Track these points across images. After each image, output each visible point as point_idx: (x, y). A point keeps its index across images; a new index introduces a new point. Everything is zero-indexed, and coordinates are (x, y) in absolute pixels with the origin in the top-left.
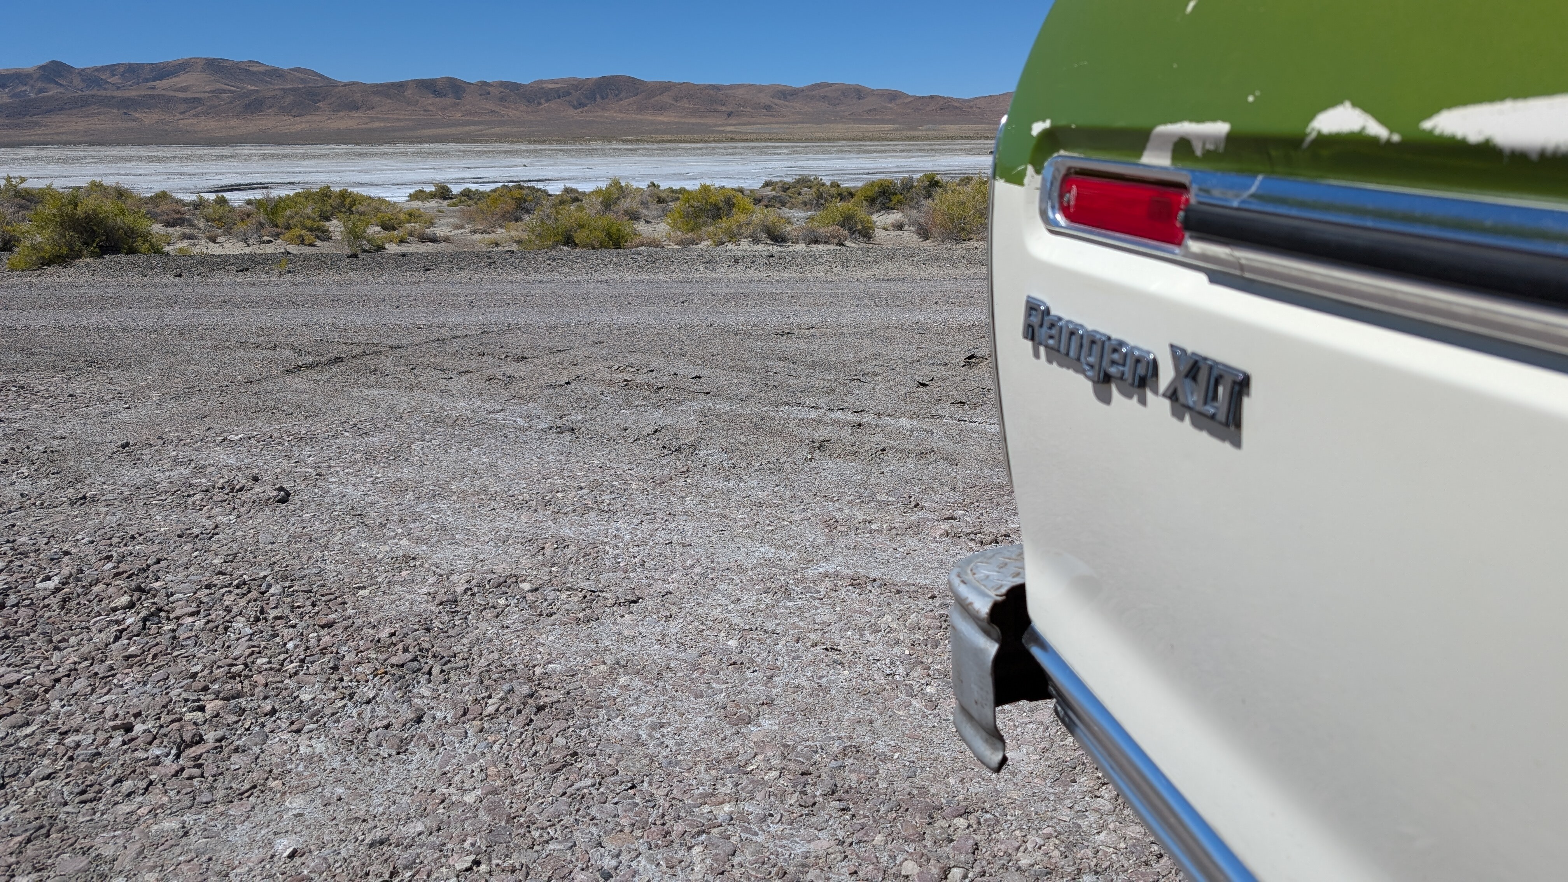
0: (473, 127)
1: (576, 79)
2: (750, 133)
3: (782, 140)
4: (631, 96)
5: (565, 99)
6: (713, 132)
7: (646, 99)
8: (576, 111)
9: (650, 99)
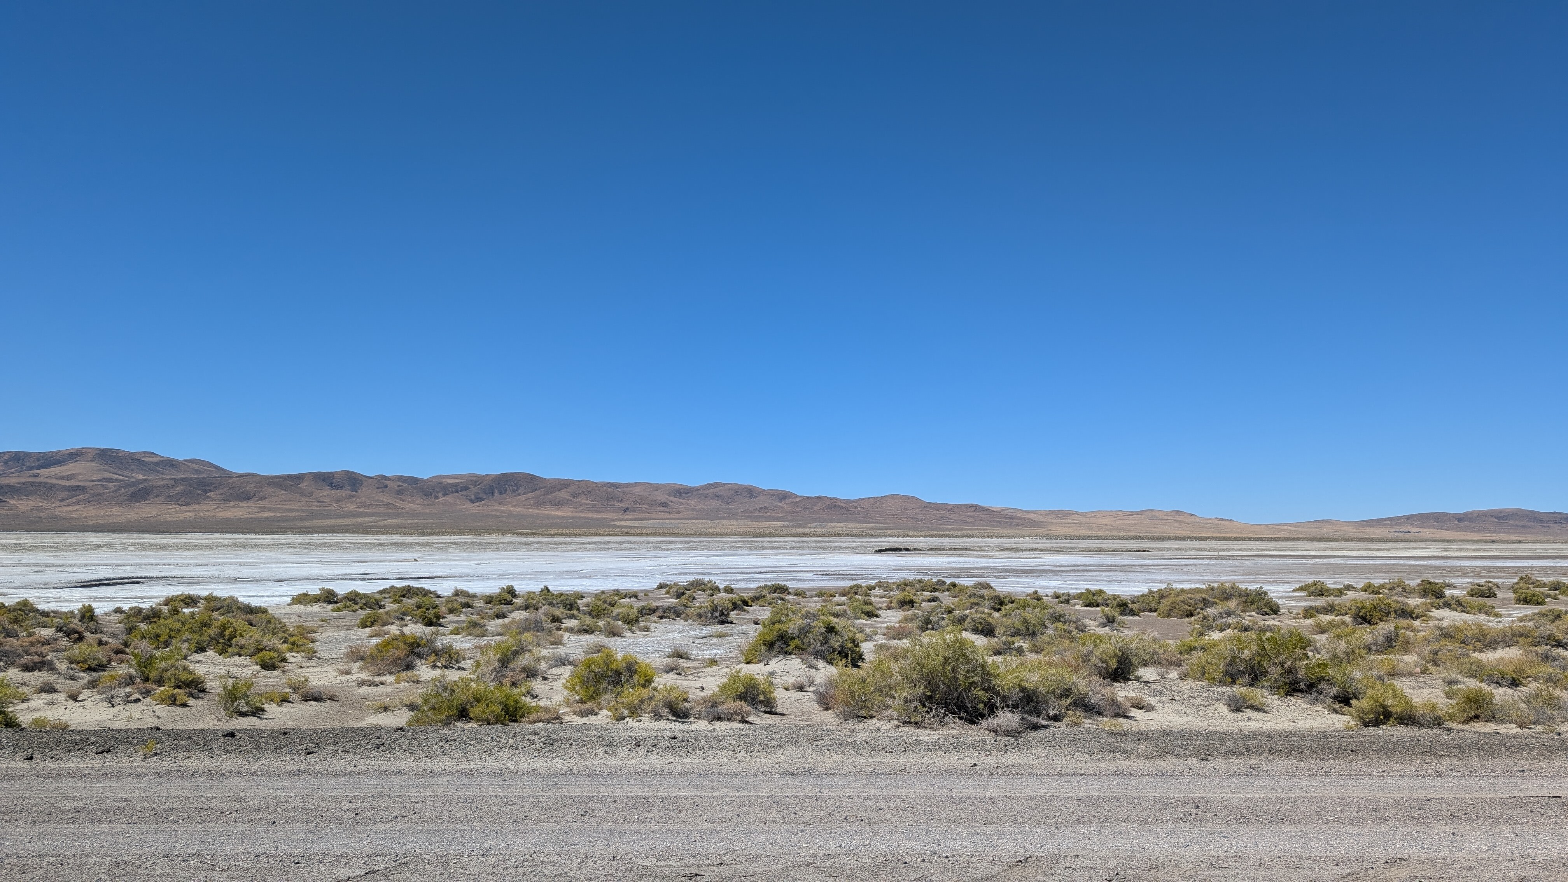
0: (366, 519)
1: (475, 475)
2: (645, 528)
3: (676, 535)
4: (530, 492)
5: (462, 493)
6: (609, 526)
7: (544, 495)
8: (472, 505)
9: (548, 494)
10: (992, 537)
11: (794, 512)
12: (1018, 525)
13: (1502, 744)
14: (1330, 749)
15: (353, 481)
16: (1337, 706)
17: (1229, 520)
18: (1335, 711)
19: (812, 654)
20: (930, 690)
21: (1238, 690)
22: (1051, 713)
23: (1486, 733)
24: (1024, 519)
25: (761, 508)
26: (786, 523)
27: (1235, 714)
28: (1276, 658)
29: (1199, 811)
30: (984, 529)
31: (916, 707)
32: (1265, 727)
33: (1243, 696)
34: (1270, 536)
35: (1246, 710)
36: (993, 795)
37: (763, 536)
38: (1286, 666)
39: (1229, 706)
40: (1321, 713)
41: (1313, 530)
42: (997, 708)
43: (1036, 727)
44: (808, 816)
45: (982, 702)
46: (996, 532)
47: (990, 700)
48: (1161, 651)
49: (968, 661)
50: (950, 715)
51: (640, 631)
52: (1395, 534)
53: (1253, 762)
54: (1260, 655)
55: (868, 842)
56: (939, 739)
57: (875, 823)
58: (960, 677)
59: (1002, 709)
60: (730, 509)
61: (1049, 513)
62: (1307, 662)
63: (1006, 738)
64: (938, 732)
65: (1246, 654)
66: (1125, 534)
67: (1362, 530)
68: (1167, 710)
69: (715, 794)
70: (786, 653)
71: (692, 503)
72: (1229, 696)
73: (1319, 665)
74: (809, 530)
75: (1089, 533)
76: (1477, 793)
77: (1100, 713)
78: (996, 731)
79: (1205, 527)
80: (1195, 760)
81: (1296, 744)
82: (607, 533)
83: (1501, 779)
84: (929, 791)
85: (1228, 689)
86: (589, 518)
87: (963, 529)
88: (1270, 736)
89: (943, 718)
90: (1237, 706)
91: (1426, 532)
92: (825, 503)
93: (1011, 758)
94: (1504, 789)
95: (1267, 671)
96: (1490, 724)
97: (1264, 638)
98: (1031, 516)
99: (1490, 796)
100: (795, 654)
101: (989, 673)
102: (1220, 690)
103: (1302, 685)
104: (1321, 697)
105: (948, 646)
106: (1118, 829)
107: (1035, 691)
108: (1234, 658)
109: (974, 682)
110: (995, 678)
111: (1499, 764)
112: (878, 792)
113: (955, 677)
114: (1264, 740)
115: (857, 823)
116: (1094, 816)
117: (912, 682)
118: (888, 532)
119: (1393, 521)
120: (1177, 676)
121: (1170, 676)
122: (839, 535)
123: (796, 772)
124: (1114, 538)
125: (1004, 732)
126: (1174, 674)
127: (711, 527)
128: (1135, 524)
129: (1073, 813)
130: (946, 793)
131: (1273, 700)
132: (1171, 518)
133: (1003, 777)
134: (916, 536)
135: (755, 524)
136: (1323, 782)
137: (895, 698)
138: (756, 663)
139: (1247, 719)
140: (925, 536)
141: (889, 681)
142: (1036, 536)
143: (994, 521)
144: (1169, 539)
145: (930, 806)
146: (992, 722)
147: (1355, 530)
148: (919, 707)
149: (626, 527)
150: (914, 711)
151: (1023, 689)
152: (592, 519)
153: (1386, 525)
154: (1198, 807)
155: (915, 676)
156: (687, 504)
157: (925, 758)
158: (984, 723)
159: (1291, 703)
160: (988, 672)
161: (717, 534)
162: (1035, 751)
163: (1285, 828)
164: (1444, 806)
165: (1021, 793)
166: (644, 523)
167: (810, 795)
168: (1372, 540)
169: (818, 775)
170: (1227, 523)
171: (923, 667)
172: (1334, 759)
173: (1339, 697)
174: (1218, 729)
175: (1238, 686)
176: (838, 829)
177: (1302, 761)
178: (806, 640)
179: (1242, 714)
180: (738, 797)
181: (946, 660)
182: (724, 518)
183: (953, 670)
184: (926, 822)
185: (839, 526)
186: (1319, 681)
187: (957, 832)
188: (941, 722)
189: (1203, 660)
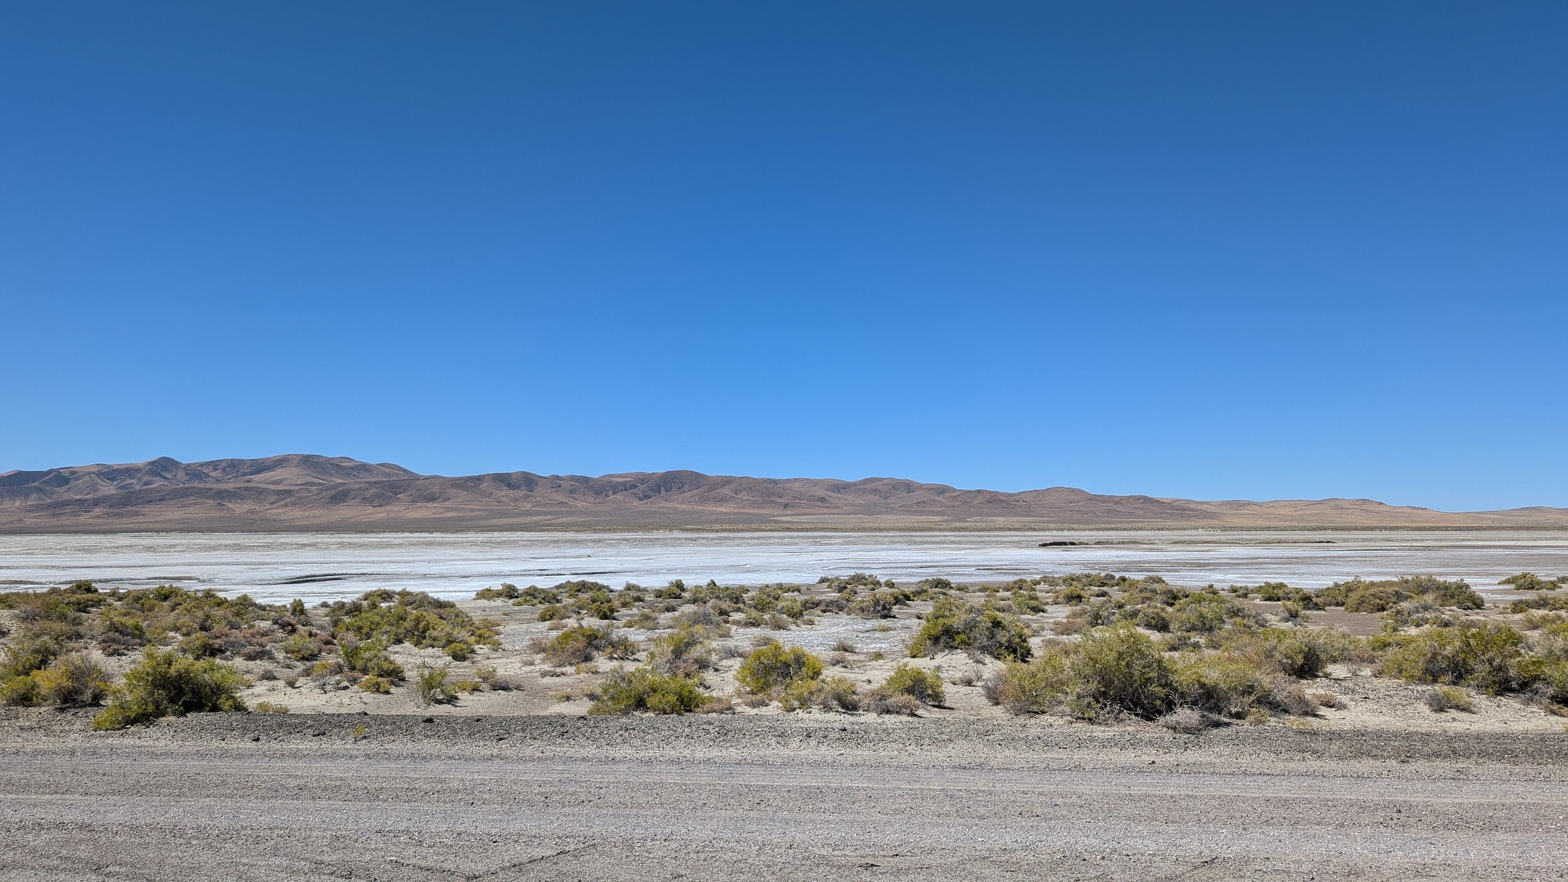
0: (542, 517)
1: (642, 474)
2: (805, 523)
3: (836, 530)
4: (694, 489)
5: (631, 491)
6: (770, 522)
7: (708, 492)
8: (641, 502)
9: (711, 491)
10: (1162, 529)
11: (953, 506)
12: (1190, 517)
14: (1549, 753)
15: (529, 481)
16: (1555, 707)
17: (1422, 509)
18: (1554, 713)
19: (979, 648)
20: (1104, 686)
21: (1439, 688)
22: (1234, 710)
24: (1196, 510)
25: (919, 503)
26: (945, 517)
27: (1438, 715)
28: (1484, 654)
29: (1401, 816)
30: (1154, 522)
31: (1090, 703)
32: (1472, 729)
33: (1447, 695)
34: (1470, 525)
35: (1451, 710)
36: (1174, 793)
37: (922, 530)
38: (1495, 664)
39: (1431, 705)
40: (1537, 715)
41: (1520, 518)
42: (1175, 704)
43: (1217, 725)
44: (982, 811)
45: (1160, 699)
46: (1168, 523)
47: (1167, 696)
48: (1352, 647)
49: (1143, 655)
50: (1125, 711)
51: (804, 624)
53: (1460, 765)
54: (1464, 652)
55: (1045, 838)
56: (1114, 735)
57: (1051, 819)
58: (1136, 673)
59: (1181, 705)
60: (889, 504)
61: (1224, 504)
62: (1519, 659)
63: (1186, 736)
64: (1113, 728)
65: (1449, 650)
66: (1306, 525)
68: (1360, 709)
69: (887, 786)
70: (952, 647)
71: (850, 497)
72: (1430, 696)
73: (1534, 663)
74: (969, 524)
75: (1268, 524)
77: (1286, 711)
78: (1174, 729)
79: (1395, 517)
80: (1394, 762)
81: (1509, 747)
82: (769, 528)
84: (1106, 788)
85: (1429, 687)
86: (750, 514)
87: (1131, 522)
88: (1479, 738)
89: (1119, 714)
90: (1440, 706)
92: (985, 497)
93: (1191, 756)
95: (1473, 669)
97: (1469, 634)
98: (1204, 507)
100: (961, 649)
101: (1165, 669)
102: (1419, 688)
103: (1514, 685)
104: (1537, 697)
105: (1122, 641)
106: (1311, 832)
107: (1215, 688)
108: (1434, 655)
109: (1150, 678)
110: (1173, 673)
112: (1053, 788)
113: (1130, 673)
114: (1472, 742)
115: (1033, 819)
116: (1284, 818)
117: (1085, 677)
118: (1051, 525)
120: (1370, 674)
121: (1363, 673)
122: (1001, 529)
123: (968, 766)
124: (1294, 529)
125: (1183, 729)
126: (1367, 671)
127: (870, 522)
128: (1318, 514)
129: (1261, 814)
130: (1124, 791)
131: (1480, 700)
132: (1357, 507)
133: (1183, 775)
134: (1082, 530)
135: (914, 518)
136: (1542, 788)
137: (1067, 693)
138: (922, 657)
139: (1451, 720)
140: (1092, 530)
141: (1060, 676)
142: (1209, 527)
143: (1165, 513)
144: (1355, 529)
145: (1108, 803)
146: (1171, 719)
148: (1092, 703)
149: (786, 522)
150: (1088, 707)
151: (1203, 686)
152: (754, 514)
154: (1400, 811)
155: (1088, 671)
156: (846, 499)
157: (1101, 755)
158: (1161, 720)
159: (1502, 704)
160: (1165, 667)
161: (875, 529)
162: (1218, 750)
163: (1500, 835)
165: (1204, 792)
166: (804, 518)
167: (983, 789)
169: (991, 770)
170: (1420, 511)
171: (1096, 662)
172: (1553, 764)
173: (1558, 698)
174: (1419, 729)
175: (1440, 685)
176: (1014, 824)
177: (1517, 765)
178: (972, 635)
179: (1446, 714)
180: (911, 790)
181: (1120, 655)
182: (883, 513)
183: (1128, 665)
184: (1104, 820)
185: (1000, 520)
186: (1534, 680)
187: (1137, 830)
188: (1116, 718)
189: (1400, 657)
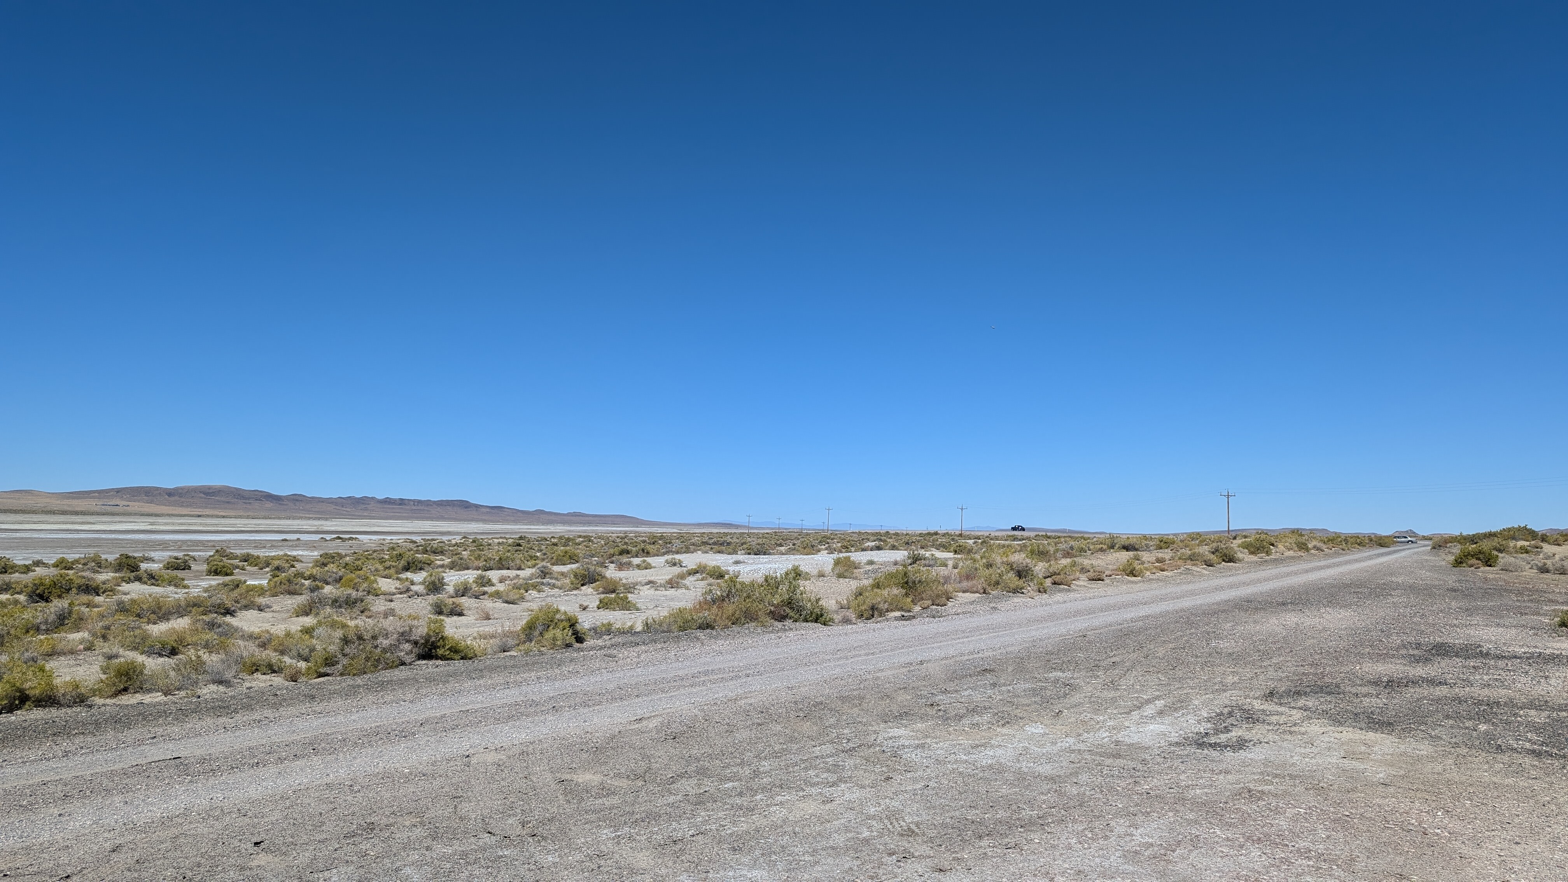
13: (140, 714)
23: (127, 706)
52: (103, 507)
67: (66, 502)
76: (100, 767)
83: (130, 749)
91: (135, 506)
94: (129, 758)
96: (137, 695)
99: (112, 768)
111: (130, 735)
119: (102, 494)
147: (58, 502)
153: (94, 497)
164: (60, 787)
168: (76, 513)
